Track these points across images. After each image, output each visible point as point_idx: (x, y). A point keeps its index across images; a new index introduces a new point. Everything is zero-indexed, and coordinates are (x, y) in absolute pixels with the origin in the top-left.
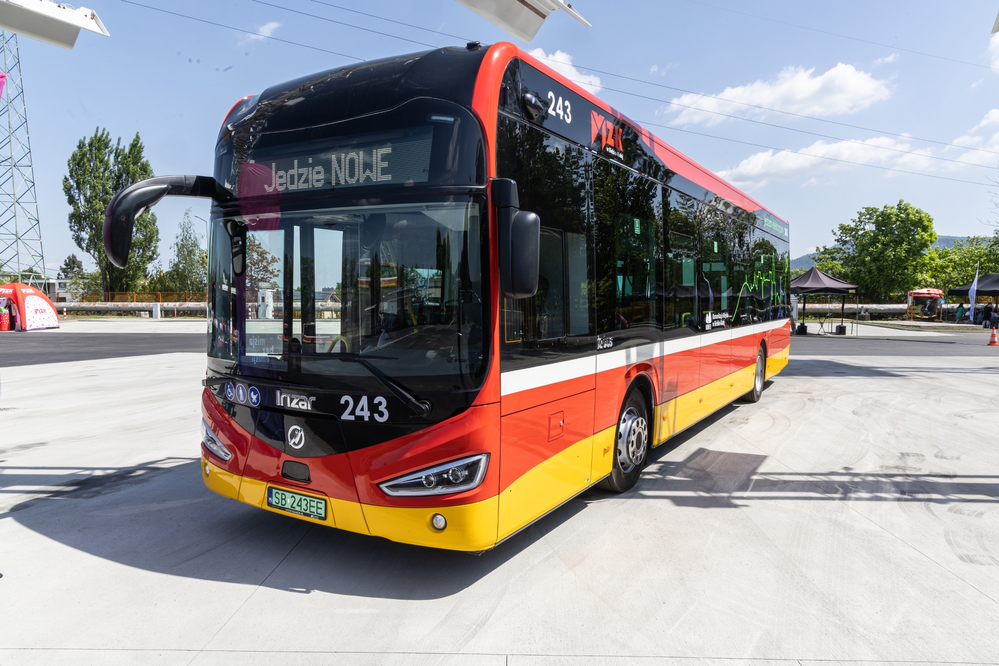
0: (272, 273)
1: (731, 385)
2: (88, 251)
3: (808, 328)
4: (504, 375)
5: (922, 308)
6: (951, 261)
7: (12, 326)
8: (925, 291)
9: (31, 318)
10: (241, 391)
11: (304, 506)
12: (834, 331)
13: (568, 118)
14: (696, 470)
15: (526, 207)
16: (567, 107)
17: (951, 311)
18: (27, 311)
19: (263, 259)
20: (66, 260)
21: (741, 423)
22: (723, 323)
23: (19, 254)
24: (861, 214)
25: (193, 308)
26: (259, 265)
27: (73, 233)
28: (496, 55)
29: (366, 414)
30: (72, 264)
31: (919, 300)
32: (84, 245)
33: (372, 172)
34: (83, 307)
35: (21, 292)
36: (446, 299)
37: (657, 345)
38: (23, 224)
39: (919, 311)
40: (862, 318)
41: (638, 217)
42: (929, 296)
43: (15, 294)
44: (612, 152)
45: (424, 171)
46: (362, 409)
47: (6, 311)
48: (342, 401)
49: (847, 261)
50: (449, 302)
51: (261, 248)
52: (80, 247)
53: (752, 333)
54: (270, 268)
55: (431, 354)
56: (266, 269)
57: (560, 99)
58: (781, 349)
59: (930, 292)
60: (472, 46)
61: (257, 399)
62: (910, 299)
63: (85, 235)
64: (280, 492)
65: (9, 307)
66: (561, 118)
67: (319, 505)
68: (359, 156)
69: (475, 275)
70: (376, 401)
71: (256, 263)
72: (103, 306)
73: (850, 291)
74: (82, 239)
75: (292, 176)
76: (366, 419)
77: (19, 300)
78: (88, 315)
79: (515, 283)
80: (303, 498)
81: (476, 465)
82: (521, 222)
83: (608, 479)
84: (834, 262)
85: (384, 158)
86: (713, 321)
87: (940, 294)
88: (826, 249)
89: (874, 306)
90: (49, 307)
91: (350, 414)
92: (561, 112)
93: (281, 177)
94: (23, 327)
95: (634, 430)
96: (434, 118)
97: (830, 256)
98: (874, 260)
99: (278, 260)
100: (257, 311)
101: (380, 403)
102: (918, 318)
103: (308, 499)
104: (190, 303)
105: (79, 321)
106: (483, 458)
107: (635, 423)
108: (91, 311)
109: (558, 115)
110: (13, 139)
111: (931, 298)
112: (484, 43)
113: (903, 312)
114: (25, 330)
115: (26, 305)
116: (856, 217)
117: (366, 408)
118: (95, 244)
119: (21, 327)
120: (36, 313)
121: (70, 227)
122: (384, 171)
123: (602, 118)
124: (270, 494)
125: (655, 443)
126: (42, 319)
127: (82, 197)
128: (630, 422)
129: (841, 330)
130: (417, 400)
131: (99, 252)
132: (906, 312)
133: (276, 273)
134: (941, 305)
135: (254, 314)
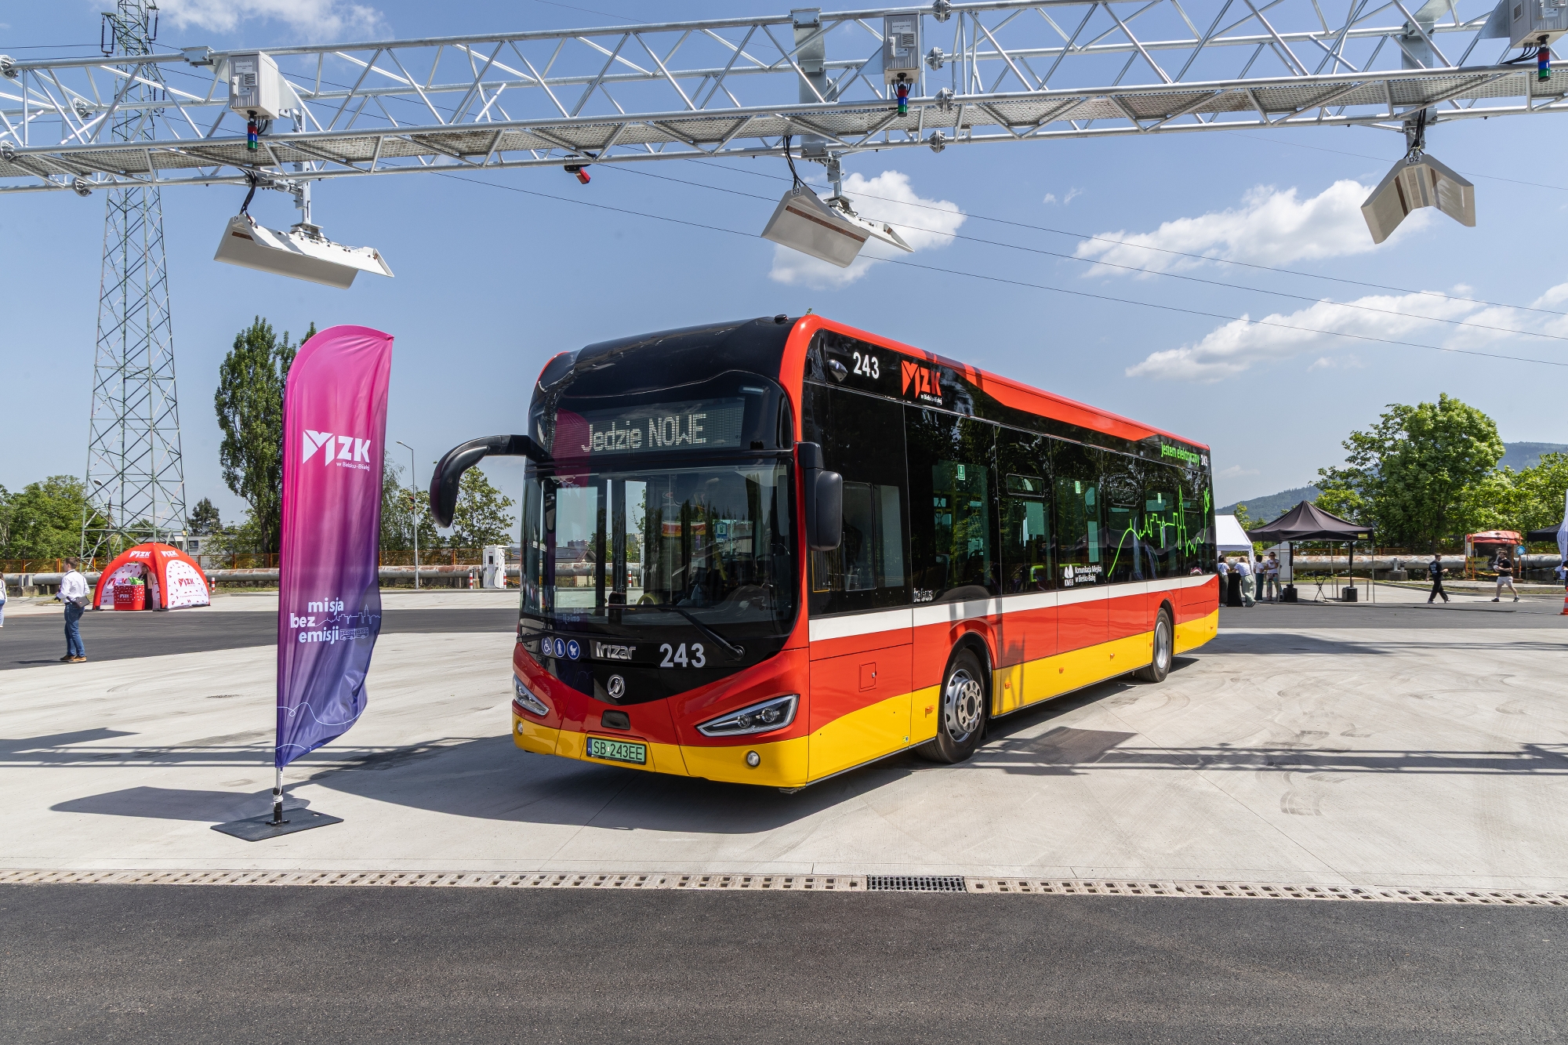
0: (503, 521)
1: (1111, 657)
2: (244, 495)
3: (1298, 593)
4: (811, 622)
5: (1490, 560)
6: (1530, 487)
7: (148, 604)
8: (1492, 534)
9: (174, 592)
10: (559, 645)
11: (624, 753)
12: (1340, 596)
13: (875, 373)
14: (1046, 745)
15: (829, 467)
16: (875, 363)
17: (1537, 566)
18: (170, 581)
19: (491, 501)
20: (195, 508)
21: (1126, 703)
22: (1093, 578)
23: (156, 503)
24: (1387, 418)
25: (391, 574)
26: (483, 510)
27: (224, 469)
28: (803, 326)
29: (684, 661)
30: (205, 514)
31: (1484, 549)
32: (238, 487)
33: (687, 434)
34: (236, 576)
35: (162, 555)
36: (758, 553)
37: (992, 602)
38: (162, 458)
39: (1485, 565)
40: (1397, 577)
41: (961, 462)
42: (1498, 541)
43: (153, 558)
44: (928, 398)
45: (737, 437)
46: (681, 656)
47: (140, 582)
48: (662, 650)
49: (1368, 489)
50: (760, 556)
51: (487, 485)
52: (232, 489)
53: (1144, 591)
54: (500, 515)
55: (744, 604)
56: (493, 516)
57: (867, 357)
58: (1203, 614)
59: (1500, 536)
60: (780, 320)
61: (577, 652)
62: (1469, 547)
63: (240, 473)
64: (600, 741)
65: (144, 577)
66: (868, 375)
67: (639, 751)
68: (674, 420)
69: (784, 530)
70: (694, 648)
71: (479, 508)
72: (263, 573)
73: (1360, 536)
74: (236, 478)
75: (610, 438)
76: (685, 665)
77: (158, 566)
78: (240, 586)
79: (820, 537)
80: (623, 745)
81: (787, 704)
82: (824, 480)
83: (934, 743)
84: (1349, 491)
85: (699, 422)
86: (1076, 575)
87: (1516, 539)
88: (1334, 472)
89: (1414, 558)
90: (198, 576)
91: (669, 661)
92: (867, 370)
93: (598, 438)
94: (164, 606)
95: (964, 693)
96: (746, 389)
97: (1343, 483)
98: (1408, 487)
99: (512, 503)
100: (481, 578)
101: (698, 650)
102: (1483, 576)
103: (628, 745)
104: (387, 567)
105: (232, 595)
106: (793, 699)
107: (965, 686)
108: (244, 582)
109: (864, 373)
110: (152, 343)
111: (1503, 545)
112: (789, 316)
113: (1460, 566)
114: (166, 609)
115: (168, 574)
116: (1380, 422)
117: (684, 655)
118: (254, 485)
119: (161, 605)
120: (181, 584)
121: (222, 460)
122: (699, 435)
123: (914, 366)
124: (589, 745)
125: (995, 711)
126: (188, 594)
127: (237, 418)
128: (959, 685)
129: (1350, 595)
130: (732, 645)
131: (259, 496)
132: (1465, 567)
133: (509, 521)
134: (1519, 556)
135: (476, 582)
